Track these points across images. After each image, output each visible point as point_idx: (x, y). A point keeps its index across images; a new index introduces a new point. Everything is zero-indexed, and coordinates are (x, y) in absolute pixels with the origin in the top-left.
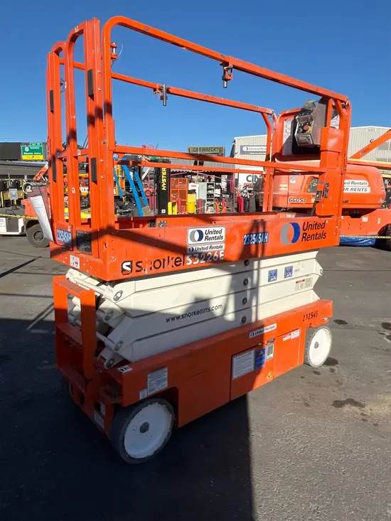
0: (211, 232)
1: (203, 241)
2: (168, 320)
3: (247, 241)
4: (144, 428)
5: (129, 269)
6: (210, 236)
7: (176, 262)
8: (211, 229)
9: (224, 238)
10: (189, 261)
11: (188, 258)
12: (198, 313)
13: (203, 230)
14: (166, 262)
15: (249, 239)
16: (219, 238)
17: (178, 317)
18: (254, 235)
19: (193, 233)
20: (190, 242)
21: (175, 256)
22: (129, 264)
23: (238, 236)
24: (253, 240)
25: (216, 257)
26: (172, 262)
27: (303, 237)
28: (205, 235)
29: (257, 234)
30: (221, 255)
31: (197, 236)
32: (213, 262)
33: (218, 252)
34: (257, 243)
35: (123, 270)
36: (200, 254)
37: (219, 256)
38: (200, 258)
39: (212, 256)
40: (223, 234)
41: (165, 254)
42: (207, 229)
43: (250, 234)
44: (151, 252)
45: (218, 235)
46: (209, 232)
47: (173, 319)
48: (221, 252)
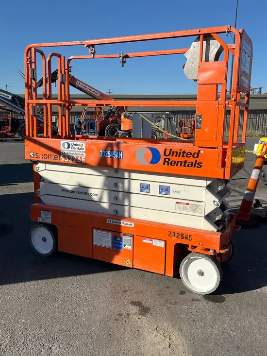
0: (76, 145)
1: (70, 149)
2: (63, 190)
3: (103, 154)
4: (44, 240)
5: (33, 156)
6: (75, 147)
7: (55, 158)
8: (75, 143)
9: (84, 149)
10: (63, 159)
11: (61, 157)
12: (81, 193)
13: (70, 143)
14: (50, 156)
15: (105, 154)
16: (80, 149)
17: (68, 191)
18: (109, 152)
19: (64, 144)
20: (62, 148)
21: (55, 154)
22: (33, 153)
23: (95, 150)
24: (108, 155)
25: (79, 160)
26: (53, 157)
27: (165, 161)
28: (71, 146)
29: (112, 151)
30: (83, 160)
31: (66, 146)
32: (77, 162)
33: (81, 158)
34: (112, 158)
35: (30, 156)
36: (69, 156)
37: (81, 159)
38: (69, 159)
39: (77, 159)
40: (84, 147)
41: (49, 152)
42: (73, 143)
43: (105, 150)
44: (43, 150)
45: (80, 147)
46: (74, 145)
47: (65, 191)
48: (83, 158)
